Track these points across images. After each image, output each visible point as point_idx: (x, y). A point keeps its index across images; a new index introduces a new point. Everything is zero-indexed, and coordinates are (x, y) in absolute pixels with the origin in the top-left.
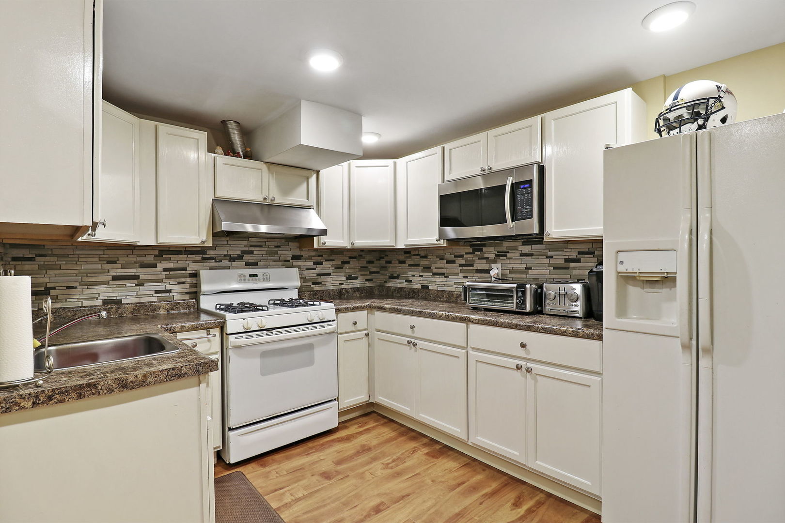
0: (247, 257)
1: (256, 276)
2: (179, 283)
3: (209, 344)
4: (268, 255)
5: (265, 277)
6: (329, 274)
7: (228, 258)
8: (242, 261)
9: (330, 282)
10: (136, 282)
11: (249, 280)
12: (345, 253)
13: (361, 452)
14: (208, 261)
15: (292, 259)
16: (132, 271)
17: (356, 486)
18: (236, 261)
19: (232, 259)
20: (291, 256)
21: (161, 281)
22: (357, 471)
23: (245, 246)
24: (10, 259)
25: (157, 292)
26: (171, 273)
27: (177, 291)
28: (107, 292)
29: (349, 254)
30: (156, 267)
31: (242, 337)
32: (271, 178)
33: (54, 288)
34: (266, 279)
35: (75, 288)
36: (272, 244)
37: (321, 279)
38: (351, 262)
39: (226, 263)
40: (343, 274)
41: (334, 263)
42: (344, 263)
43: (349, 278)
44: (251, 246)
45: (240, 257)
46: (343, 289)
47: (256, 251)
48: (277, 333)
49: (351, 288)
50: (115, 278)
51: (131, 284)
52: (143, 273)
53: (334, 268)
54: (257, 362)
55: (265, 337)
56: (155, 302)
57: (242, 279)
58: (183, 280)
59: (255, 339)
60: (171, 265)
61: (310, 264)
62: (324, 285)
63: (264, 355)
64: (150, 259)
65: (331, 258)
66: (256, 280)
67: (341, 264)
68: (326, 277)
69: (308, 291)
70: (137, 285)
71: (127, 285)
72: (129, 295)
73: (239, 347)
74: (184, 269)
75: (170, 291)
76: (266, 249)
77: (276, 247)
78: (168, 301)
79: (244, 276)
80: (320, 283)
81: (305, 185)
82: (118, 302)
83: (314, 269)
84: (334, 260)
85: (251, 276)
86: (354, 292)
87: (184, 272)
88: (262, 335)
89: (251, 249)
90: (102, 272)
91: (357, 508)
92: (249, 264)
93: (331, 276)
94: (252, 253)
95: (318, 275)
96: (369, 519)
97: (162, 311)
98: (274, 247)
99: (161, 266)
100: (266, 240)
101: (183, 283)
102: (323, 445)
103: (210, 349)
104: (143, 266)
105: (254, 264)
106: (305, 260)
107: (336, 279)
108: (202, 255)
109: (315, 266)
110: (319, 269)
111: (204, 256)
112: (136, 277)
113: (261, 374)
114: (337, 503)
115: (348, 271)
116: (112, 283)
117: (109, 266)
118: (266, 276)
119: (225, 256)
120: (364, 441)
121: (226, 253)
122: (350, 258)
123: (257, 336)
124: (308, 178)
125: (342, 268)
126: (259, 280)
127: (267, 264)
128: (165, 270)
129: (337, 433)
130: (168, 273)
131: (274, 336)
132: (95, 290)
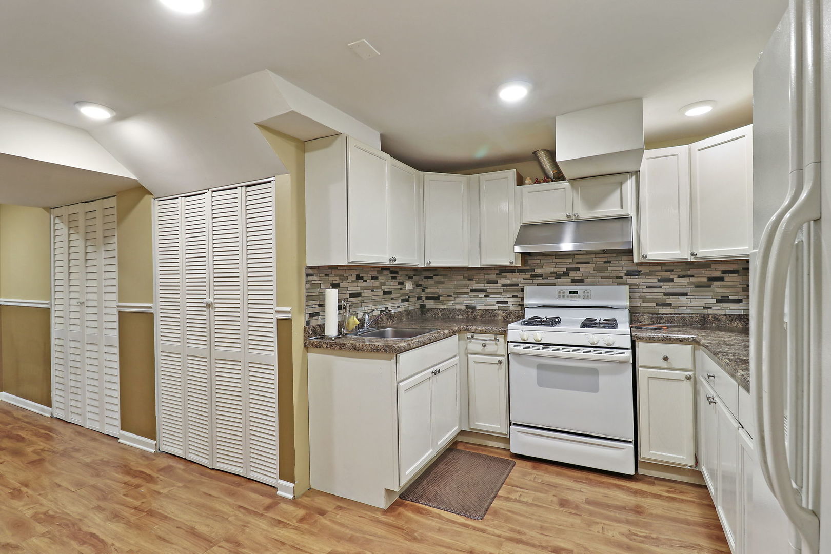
0: (573, 274)
1: (576, 292)
2: (513, 296)
3: (496, 346)
4: (596, 272)
5: (586, 294)
6: (686, 295)
7: (555, 275)
8: (568, 277)
9: (686, 305)
10: (484, 294)
11: (568, 297)
12: (713, 266)
13: (627, 510)
14: (537, 278)
15: (626, 275)
16: (482, 286)
17: (572, 525)
18: (562, 277)
19: (558, 276)
20: (626, 272)
21: (500, 294)
22: (593, 518)
23: (570, 263)
24: (423, 278)
25: (498, 302)
26: (507, 287)
27: (512, 303)
28: (467, 300)
29: (725, 267)
30: (497, 283)
31: (520, 346)
32: (575, 194)
33: (441, 296)
34: (587, 296)
35: (451, 296)
36: (600, 260)
37: (669, 300)
38: (726, 279)
39: (551, 280)
40: (711, 294)
41: (693, 279)
42: (711, 279)
43: (723, 300)
44: (578, 263)
45: (566, 274)
46: (709, 315)
47: (583, 268)
48: (553, 350)
49: (725, 315)
50: (472, 291)
51: (482, 295)
52: (490, 288)
53: (693, 286)
54: (534, 372)
55: (541, 351)
56: (495, 310)
57: (560, 295)
58: (516, 294)
59: (531, 350)
60: (507, 282)
61: (653, 281)
62: (677, 308)
63: (540, 367)
64: (493, 277)
65: (689, 273)
66: (575, 297)
67: (706, 280)
68: (679, 297)
69: (649, 314)
70: (485, 296)
71: (480, 296)
72: (481, 303)
73: (517, 354)
74: (517, 285)
75: (506, 302)
76: (594, 265)
77: (605, 262)
78: (504, 311)
79: (564, 293)
80: (670, 305)
81: (618, 192)
82: (474, 308)
83: (661, 287)
84: (693, 276)
85: (570, 292)
86: (731, 320)
87: (516, 287)
88: (538, 349)
89: (579, 266)
90: (466, 286)
91: (545, 538)
92: (574, 281)
93: (687, 297)
94: (578, 269)
95: (665, 294)
96: (540, 550)
97: (500, 317)
98: (603, 263)
99: (501, 282)
100: (593, 256)
101: (516, 296)
102: (603, 483)
103: (496, 351)
104: (489, 282)
105: (581, 281)
106: (645, 277)
107: (698, 301)
108: (530, 273)
109: (660, 284)
110: (667, 287)
111: (533, 274)
112: (484, 291)
113: (538, 384)
114: (537, 522)
115: (719, 290)
116: (471, 294)
117: (469, 282)
118: (588, 293)
119: (552, 273)
120: (647, 504)
121: (552, 270)
122: (724, 272)
123: (534, 348)
124: (621, 184)
125: (710, 287)
126: (579, 297)
127: (596, 280)
128: (503, 285)
129: (634, 483)
130: (505, 288)
131: (550, 351)
132: (462, 298)
